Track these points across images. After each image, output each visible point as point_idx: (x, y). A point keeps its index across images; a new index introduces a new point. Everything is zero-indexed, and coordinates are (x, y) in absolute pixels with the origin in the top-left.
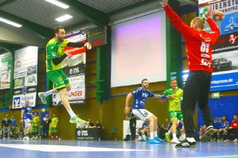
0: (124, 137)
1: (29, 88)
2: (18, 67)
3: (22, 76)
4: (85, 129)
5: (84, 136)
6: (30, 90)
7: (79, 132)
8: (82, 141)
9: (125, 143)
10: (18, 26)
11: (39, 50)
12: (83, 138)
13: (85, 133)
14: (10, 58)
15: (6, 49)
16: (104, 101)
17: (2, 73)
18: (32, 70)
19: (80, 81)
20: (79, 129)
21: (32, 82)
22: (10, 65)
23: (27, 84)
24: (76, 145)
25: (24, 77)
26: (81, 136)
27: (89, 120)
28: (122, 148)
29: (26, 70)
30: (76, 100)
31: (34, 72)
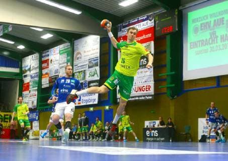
0: (200, 138)
1: (90, 82)
2: (78, 59)
3: (83, 70)
4: (154, 129)
5: (154, 137)
6: (92, 84)
7: (148, 133)
8: (152, 143)
9: (200, 144)
10: (78, 13)
11: (101, 39)
12: (152, 139)
13: (155, 133)
14: (69, 49)
15: (64, 40)
16: (176, 97)
17: (61, 66)
18: (94, 62)
19: (148, 73)
20: (148, 129)
21: (93, 76)
22: (69, 58)
23: (88, 78)
24: (144, 147)
25: (85, 70)
26: (150, 137)
27: (160, 118)
28: (197, 150)
29: (87, 63)
30: (144, 96)
31: (96, 65)
